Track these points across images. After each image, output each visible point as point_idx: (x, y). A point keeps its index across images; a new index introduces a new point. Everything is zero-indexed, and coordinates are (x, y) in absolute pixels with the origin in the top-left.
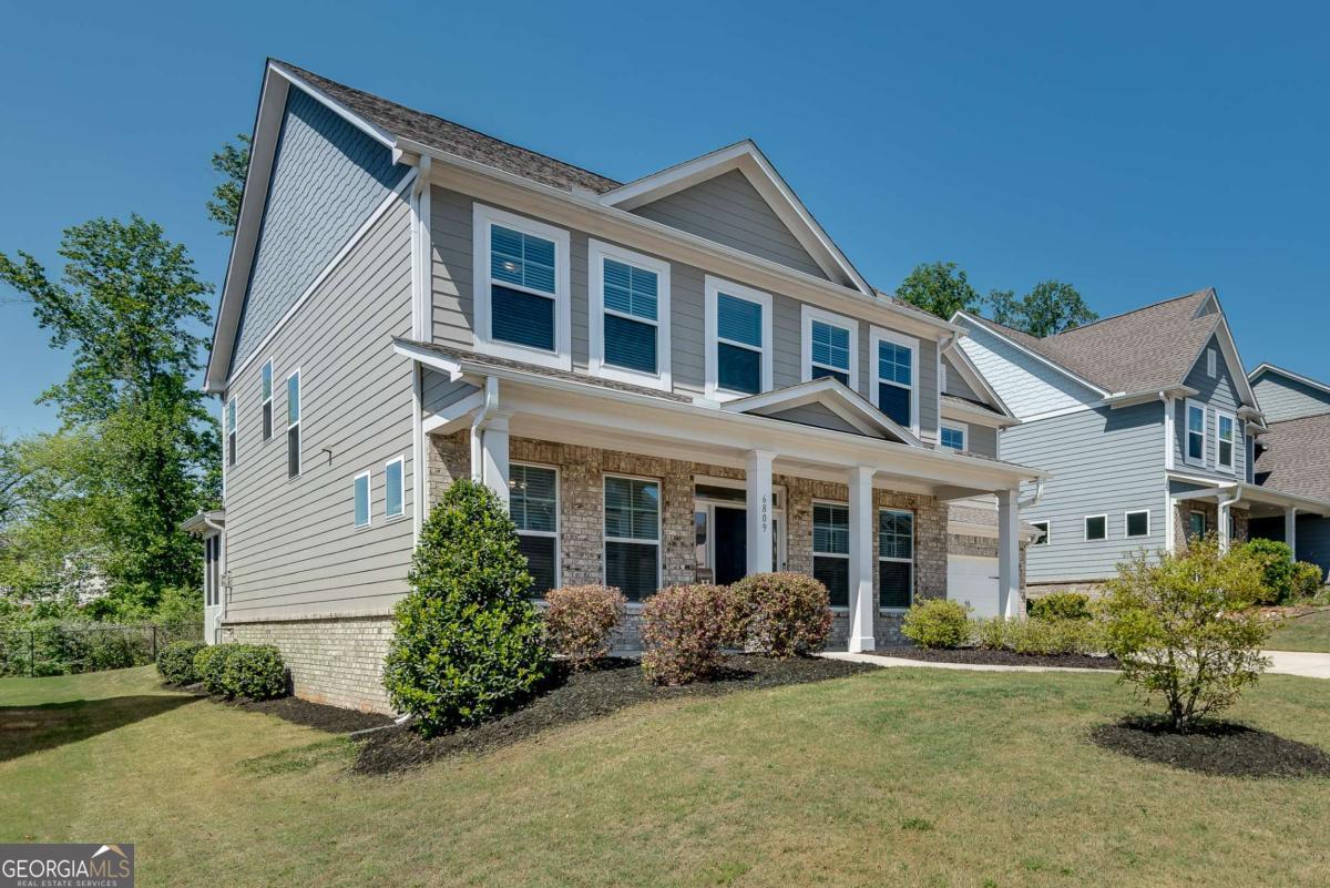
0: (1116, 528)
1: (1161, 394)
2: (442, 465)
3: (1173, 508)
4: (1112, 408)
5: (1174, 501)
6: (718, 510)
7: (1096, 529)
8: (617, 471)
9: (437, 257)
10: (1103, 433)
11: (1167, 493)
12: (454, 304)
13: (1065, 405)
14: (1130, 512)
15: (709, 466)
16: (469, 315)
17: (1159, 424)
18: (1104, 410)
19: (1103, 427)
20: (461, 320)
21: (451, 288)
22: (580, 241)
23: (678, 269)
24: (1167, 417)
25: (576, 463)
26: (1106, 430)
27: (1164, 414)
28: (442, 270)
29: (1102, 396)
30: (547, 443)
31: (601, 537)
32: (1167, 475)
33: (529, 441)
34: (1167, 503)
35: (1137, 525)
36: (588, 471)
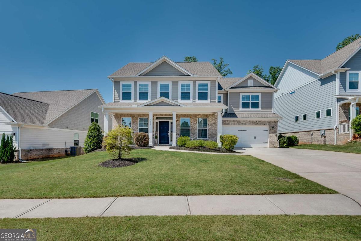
0: (323, 114)
1: (333, 72)
2: (115, 119)
3: (338, 107)
4: (322, 79)
5: (339, 105)
6: (160, 121)
7: (318, 115)
8: (140, 117)
9: (115, 90)
10: (320, 87)
11: (336, 102)
12: (117, 96)
13: (311, 80)
14: (327, 109)
15: (157, 114)
16: (119, 97)
17: (335, 81)
18: (320, 80)
19: (320, 85)
20: (118, 98)
21: (117, 94)
22: (135, 82)
23: (152, 82)
24: (336, 79)
25: (134, 116)
26: (321, 85)
27: (335, 78)
28: (116, 92)
29: (318, 76)
30: (129, 114)
31: (138, 127)
32: (336, 97)
33: (126, 114)
34: (336, 106)
35: (329, 113)
36: (136, 117)
